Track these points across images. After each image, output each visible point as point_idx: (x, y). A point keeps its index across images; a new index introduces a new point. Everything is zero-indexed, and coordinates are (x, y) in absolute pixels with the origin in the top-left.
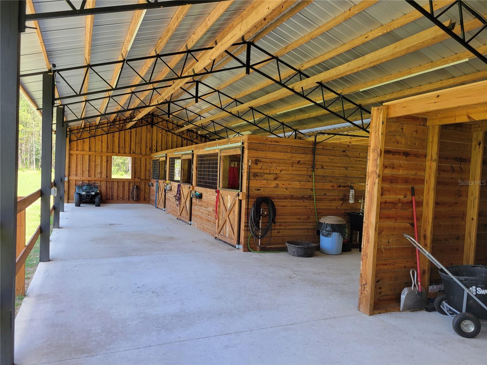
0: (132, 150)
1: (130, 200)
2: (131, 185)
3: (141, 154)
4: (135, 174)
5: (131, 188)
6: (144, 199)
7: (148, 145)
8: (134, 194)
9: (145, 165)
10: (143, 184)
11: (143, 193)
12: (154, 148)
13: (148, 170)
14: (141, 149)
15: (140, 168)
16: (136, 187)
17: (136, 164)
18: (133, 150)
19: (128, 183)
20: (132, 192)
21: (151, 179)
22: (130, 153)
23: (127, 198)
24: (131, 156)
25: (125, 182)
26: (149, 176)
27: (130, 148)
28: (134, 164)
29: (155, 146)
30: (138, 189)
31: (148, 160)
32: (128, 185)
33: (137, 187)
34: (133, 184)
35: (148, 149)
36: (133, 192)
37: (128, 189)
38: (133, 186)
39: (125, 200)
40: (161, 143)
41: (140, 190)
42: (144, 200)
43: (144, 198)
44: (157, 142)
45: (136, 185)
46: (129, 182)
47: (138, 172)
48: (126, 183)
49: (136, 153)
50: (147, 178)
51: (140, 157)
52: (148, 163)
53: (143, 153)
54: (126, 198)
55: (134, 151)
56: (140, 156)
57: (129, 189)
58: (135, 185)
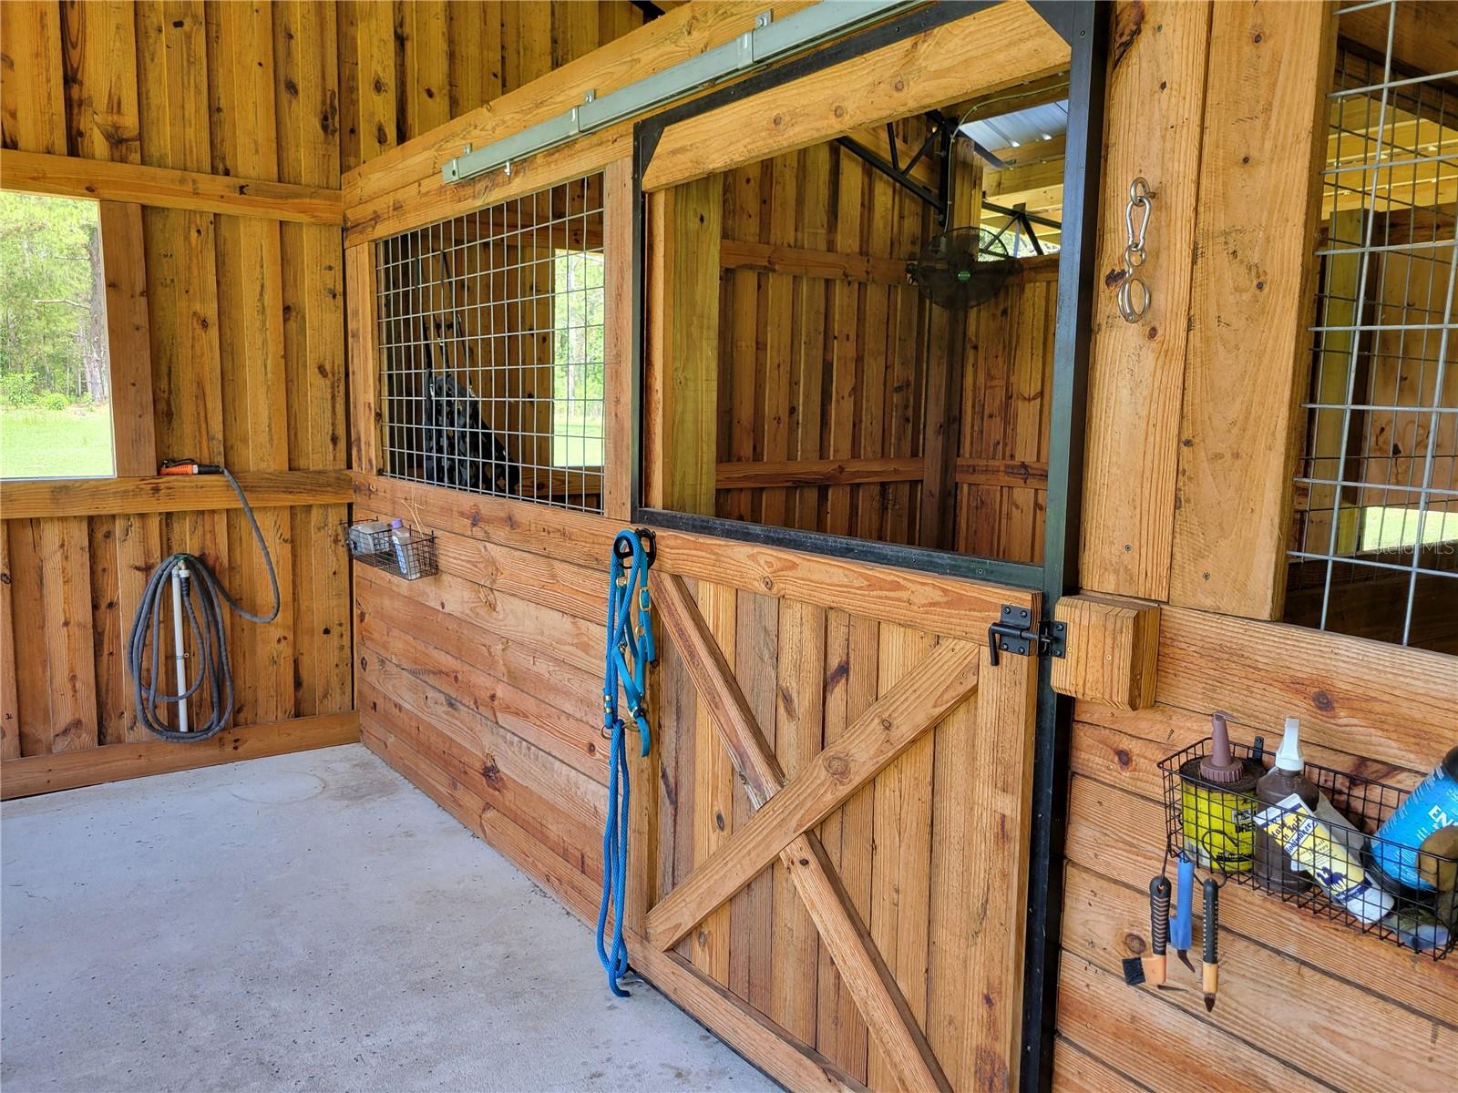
0: (101, 102)
1: (129, 737)
2: (125, 554)
3: (220, 167)
4: (165, 414)
5: (127, 589)
6: (290, 705)
7: (305, 69)
8: (171, 657)
9: (287, 309)
10: (271, 527)
11: (279, 633)
12: (376, 108)
13: (322, 369)
14: (214, 110)
15: (228, 350)
16: (186, 583)
17: (162, 295)
18: (116, 106)
19: (79, 535)
20: (141, 643)
21: (361, 472)
22: (73, 151)
23: (78, 724)
24: (91, 191)
25: (34, 522)
26: (347, 441)
27: (71, 78)
28: (148, 292)
29: (378, 87)
30: (218, 599)
31: (311, 245)
32: (80, 563)
33: (205, 574)
34: (144, 539)
35: (305, 116)
36: (156, 634)
37: (83, 613)
38: (147, 569)
39: (60, 746)
40: (451, 56)
41: (235, 602)
42: (298, 715)
43: (298, 683)
44: (401, 40)
45: (192, 547)
46: (91, 520)
47: (201, 396)
48: (51, 536)
49: (154, 150)
50: (319, 454)
51: (212, 207)
52: (312, 283)
53: (252, 160)
54: (64, 717)
55: (130, 120)
56: (212, 195)
57: (99, 603)
58: (167, 549)
